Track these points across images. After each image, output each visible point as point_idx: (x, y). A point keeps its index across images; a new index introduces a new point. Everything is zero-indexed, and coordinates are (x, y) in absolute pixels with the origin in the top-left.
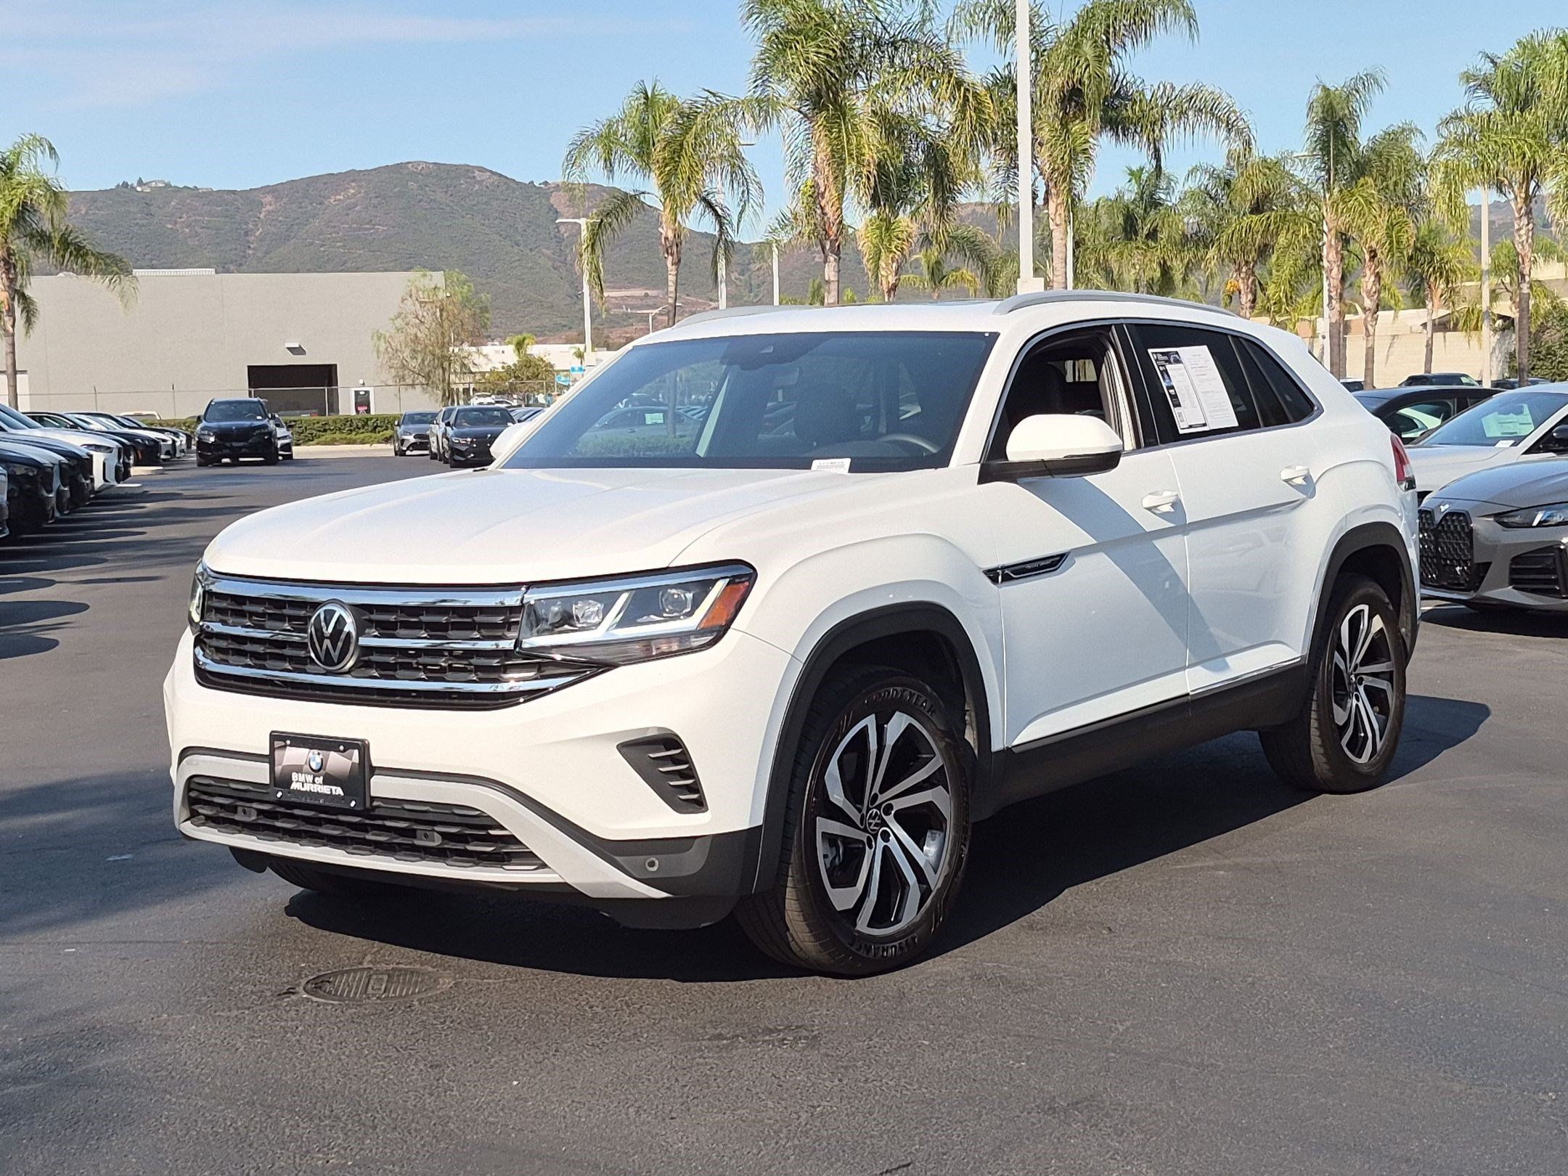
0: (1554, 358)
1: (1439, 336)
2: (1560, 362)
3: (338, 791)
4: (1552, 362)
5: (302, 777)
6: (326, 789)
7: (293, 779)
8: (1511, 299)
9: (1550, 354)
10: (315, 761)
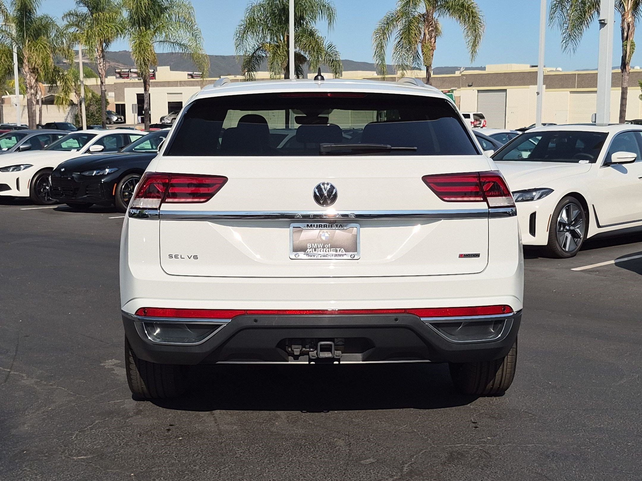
0: (94, 118)
1: (44, 107)
2: (97, 119)
4: (94, 119)
8: (75, 92)
9: (93, 116)
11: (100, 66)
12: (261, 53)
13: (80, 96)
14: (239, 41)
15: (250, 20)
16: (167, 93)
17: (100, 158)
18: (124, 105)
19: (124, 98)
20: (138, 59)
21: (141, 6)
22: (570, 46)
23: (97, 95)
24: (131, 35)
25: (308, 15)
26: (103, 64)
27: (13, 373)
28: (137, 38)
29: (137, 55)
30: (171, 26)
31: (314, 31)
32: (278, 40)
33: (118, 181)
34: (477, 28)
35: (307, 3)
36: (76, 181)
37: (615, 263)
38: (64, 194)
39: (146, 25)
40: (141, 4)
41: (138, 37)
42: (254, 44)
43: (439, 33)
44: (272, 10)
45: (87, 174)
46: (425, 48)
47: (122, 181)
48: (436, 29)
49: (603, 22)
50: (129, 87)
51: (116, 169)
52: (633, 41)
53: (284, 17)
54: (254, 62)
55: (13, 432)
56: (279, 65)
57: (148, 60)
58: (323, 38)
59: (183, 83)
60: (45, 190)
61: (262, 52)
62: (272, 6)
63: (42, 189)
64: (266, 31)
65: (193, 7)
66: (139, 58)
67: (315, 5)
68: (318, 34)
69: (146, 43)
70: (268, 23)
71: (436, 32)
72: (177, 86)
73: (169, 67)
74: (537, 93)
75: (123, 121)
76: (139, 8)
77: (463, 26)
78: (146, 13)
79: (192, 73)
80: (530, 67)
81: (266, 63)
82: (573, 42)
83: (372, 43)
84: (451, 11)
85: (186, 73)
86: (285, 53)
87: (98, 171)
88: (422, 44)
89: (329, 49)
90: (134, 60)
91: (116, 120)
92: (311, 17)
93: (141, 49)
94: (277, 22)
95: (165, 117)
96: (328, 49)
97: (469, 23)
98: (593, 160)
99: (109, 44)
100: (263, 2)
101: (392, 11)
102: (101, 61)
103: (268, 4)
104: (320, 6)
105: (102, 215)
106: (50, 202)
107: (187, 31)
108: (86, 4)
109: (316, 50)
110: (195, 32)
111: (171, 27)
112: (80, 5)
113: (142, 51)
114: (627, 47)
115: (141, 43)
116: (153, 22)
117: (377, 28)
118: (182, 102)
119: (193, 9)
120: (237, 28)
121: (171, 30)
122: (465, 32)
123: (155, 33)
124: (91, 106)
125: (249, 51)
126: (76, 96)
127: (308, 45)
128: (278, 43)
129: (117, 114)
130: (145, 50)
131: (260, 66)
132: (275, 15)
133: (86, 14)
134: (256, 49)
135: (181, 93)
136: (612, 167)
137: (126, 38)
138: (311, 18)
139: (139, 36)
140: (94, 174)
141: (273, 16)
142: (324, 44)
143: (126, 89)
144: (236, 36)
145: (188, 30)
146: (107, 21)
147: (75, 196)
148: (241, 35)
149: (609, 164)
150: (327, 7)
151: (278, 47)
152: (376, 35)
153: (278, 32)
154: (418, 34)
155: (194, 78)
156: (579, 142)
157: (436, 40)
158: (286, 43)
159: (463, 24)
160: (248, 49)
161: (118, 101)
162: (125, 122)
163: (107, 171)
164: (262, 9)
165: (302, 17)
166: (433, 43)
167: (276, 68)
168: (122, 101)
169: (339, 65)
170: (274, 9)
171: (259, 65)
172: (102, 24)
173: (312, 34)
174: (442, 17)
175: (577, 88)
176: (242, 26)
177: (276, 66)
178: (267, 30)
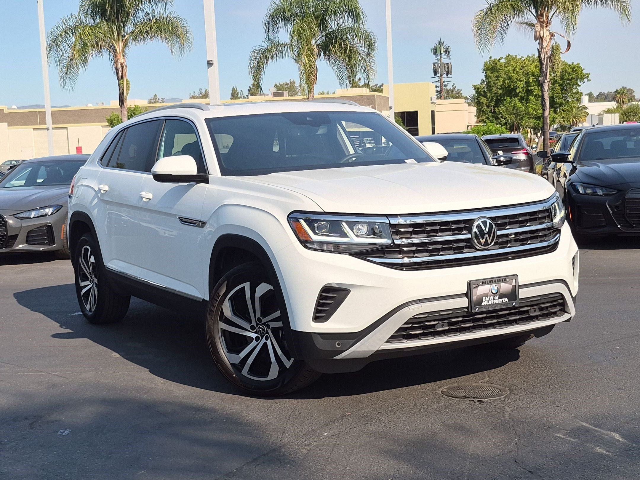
3: (506, 300)
5: (488, 299)
6: (500, 301)
7: (483, 301)
10: (494, 289)
22: (68, 84)
49: (211, 62)
52: (128, 79)
82: (71, 81)
114: (123, 86)
175: (40, 124)
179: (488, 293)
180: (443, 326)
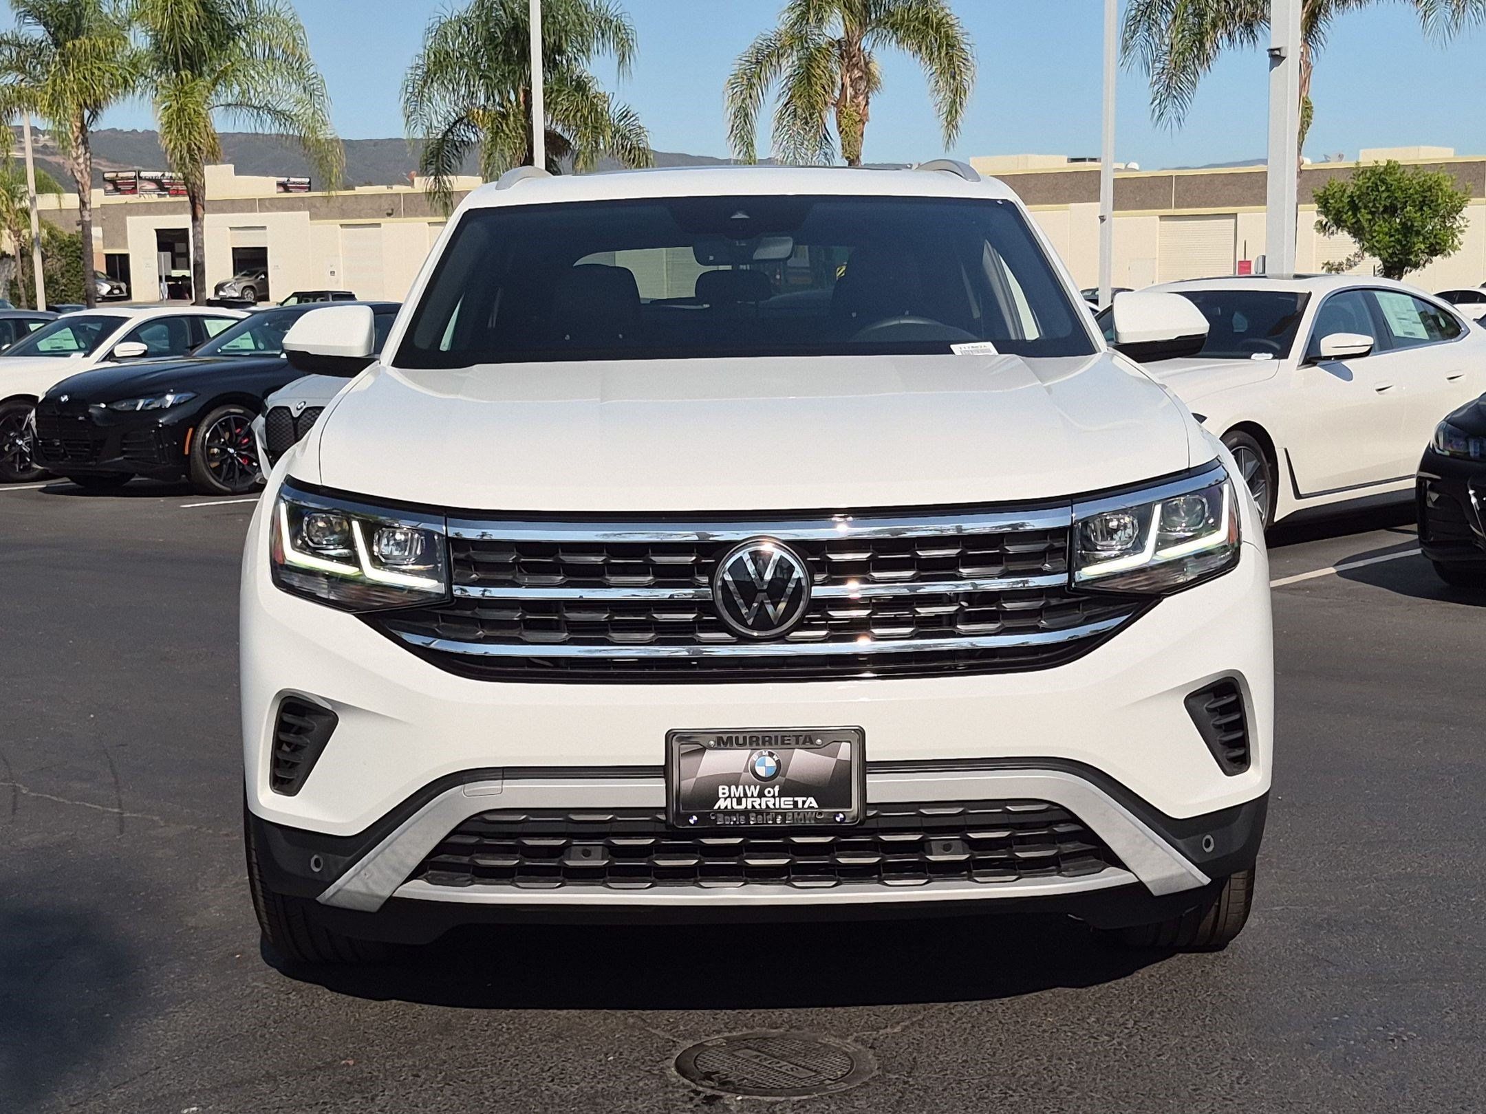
3: (811, 802)
5: (737, 791)
6: (784, 803)
7: (720, 795)
8: (9, 228)
9: (53, 282)
10: (763, 764)
11: (78, 164)
12: (464, 130)
13: (19, 236)
14: (414, 103)
15: (438, 55)
16: (230, 228)
17: (147, 371)
18: (125, 258)
19: (125, 238)
20: (175, 147)
21: (182, 23)
22: (1171, 112)
23: (62, 232)
24: (157, 89)
25: (571, 42)
26: (86, 160)
27: (128, 815)
28: (174, 97)
29: (173, 137)
30: (254, 69)
31: (585, 80)
32: (503, 100)
33: (195, 421)
34: (958, 72)
35: (569, 14)
36: (98, 423)
37: (1337, 572)
38: (68, 453)
39: (192, 67)
40: (181, 17)
41: (176, 95)
42: (448, 111)
43: (875, 83)
44: (488, 30)
45: (123, 406)
46: (845, 117)
47: (206, 422)
48: (868, 76)
49: (1277, 53)
50: (137, 214)
51: (191, 395)
52: (1308, 98)
53: (516, 47)
54: (448, 152)
55: (192, 921)
56: (505, 160)
57: (199, 148)
58: (608, 98)
59: (267, 203)
60: (13, 448)
61: (466, 129)
62: (487, 22)
63: (8, 445)
64: (474, 82)
65: (302, 25)
66: (178, 144)
67: (586, 20)
68: (596, 86)
69: (194, 109)
70: (479, 61)
71: (868, 81)
72: (252, 210)
73: (232, 166)
74: (1100, 217)
75: (125, 294)
76: (176, 30)
77: (929, 68)
78: (193, 39)
79: (286, 179)
80: (1068, 162)
81: (477, 156)
82: (1177, 103)
83: (725, 108)
84: (901, 33)
85: (273, 180)
86: (521, 131)
87: (147, 402)
88: (838, 108)
89: (622, 122)
90: (167, 150)
91: (108, 293)
92: (578, 47)
93: (183, 122)
94: (500, 58)
95: (227, 283)
96: (620, 121)
97: (940, 59)
98: (1282, 353)
99: (99, 111)
100: (467, 12)
101: (769, 33)
102: (79, 152)
103: (479, 17)
104: (600, 23)
105: (162, 500)
106: (27, 476)
107: (291, 80)
108: (40, 19)
109: (590, 124)
110: (310, 82)
111: (252, 72)
112: (26, 21)
113: (186, 127)
115: (181, 110)
116: (210, 61)
117: (733, 73)
118: (265, 249)
119: (302, 30)
120: (406, 74)
121: (253, 78)
122: (933, 81)
123: (214, 85)
124: (48, 260)
125: (435, 127)
126: (10, 237)
127: (572, 113)
128: (503, 107)
129: (109, 277)
130: (191, 125)
131: (464, 162)
132: (496, 43)
133: (42, 41)
134: (452, 120)
135: (264, 228)
136: (1322, 366)
137: (146, 98)
138: (578, 50)
139: (177, 93)
140: (138, 408)
141: (490, 44)
142: (610, 112)
143: (128, 218)
144: (406, 92)
145: (295, 78)
146: (98, 57)
147: (96, 460)
148: (417, 90)
149: (1315, 361)
150: (614, 23)
151: (505, 116)
152: (734, 88)
153: (502, 83)
154: (829, 86)
155: (291, 192)
156: (1237, 317)
157: (869, 100)
158: (522, 107)
159: (928, 63)
160: (435, 123)
161: (113, 246)
162: (129, 297)
163: (170, 399)
164: (465, 29)
165: (558, 46)
166: (862, 108)
167: (499, 166)
168: (119, 247)
169: (647, 158)
170: (493, 30)
171: (460, 159)
172: (89, 66)
173: (581, 86)
174: (880, 46)
175: (1176, 207)
176: (419, 68)
177: (500, 163)
178: (477, 78)
179: (741, 774)
180: (587, 854)
